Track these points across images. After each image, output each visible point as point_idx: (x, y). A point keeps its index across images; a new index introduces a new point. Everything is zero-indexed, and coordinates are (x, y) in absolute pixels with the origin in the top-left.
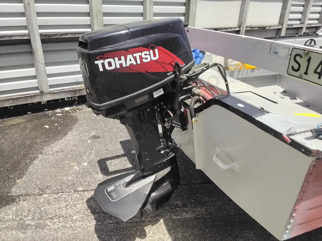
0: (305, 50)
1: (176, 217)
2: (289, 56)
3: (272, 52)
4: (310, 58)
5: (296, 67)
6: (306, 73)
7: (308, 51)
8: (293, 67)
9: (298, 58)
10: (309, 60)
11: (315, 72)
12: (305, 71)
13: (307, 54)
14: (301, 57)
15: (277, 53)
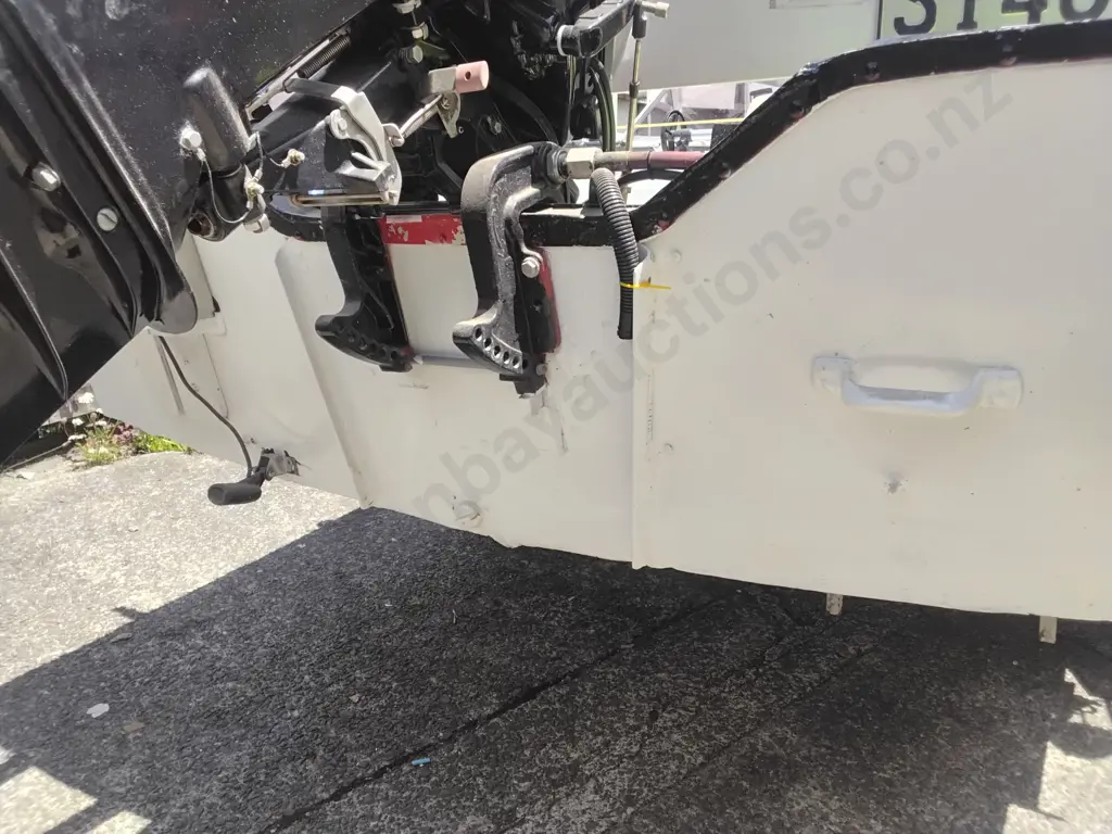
6: (967, 25)
8: (900, 23)
11: (1010, 6)
12: (960, 19)
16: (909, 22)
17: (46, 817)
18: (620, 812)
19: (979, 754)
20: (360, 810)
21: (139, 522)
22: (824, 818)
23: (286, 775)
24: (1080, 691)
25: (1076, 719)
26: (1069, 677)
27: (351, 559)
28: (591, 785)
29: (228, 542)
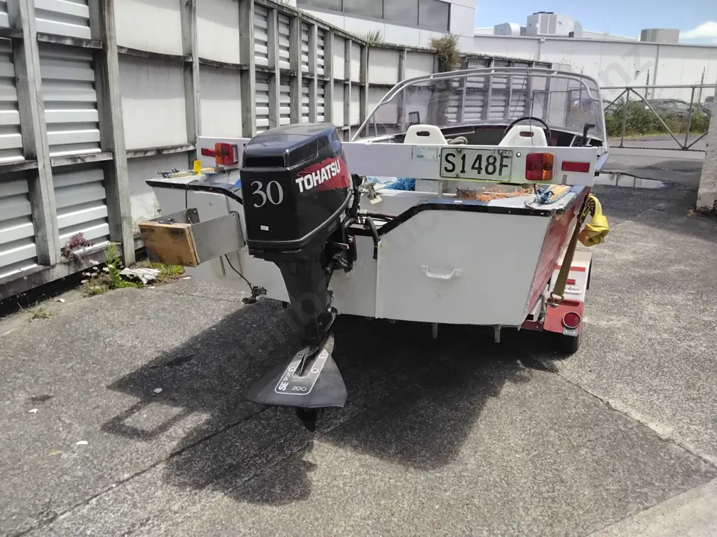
0: (457, 149)
1: (329, 430)
2: (439, 158)
3: (415, 156)
4: (464, 155)
5: (450, 167)
6: (463, 171)
7: (461, 149)
8: (446, 168)
9: (450, 158)
10: (463, 158)
11: (473, 168)
12: (461, 170)
13: (460, 152)
14: (454, 156)
15: (422, 156)
16: (448, 169)
17: (158, 422)
18: (362, 410)
19: (481, 389)
20: (272, 414)
21: (133, 320)
22: (428, 407)
23: (241, 406)
24: (521, 366)
25: (518, 373)
26: (519, 362)
27: (238, 334)
28: (351, 403)
29: (179, 328)
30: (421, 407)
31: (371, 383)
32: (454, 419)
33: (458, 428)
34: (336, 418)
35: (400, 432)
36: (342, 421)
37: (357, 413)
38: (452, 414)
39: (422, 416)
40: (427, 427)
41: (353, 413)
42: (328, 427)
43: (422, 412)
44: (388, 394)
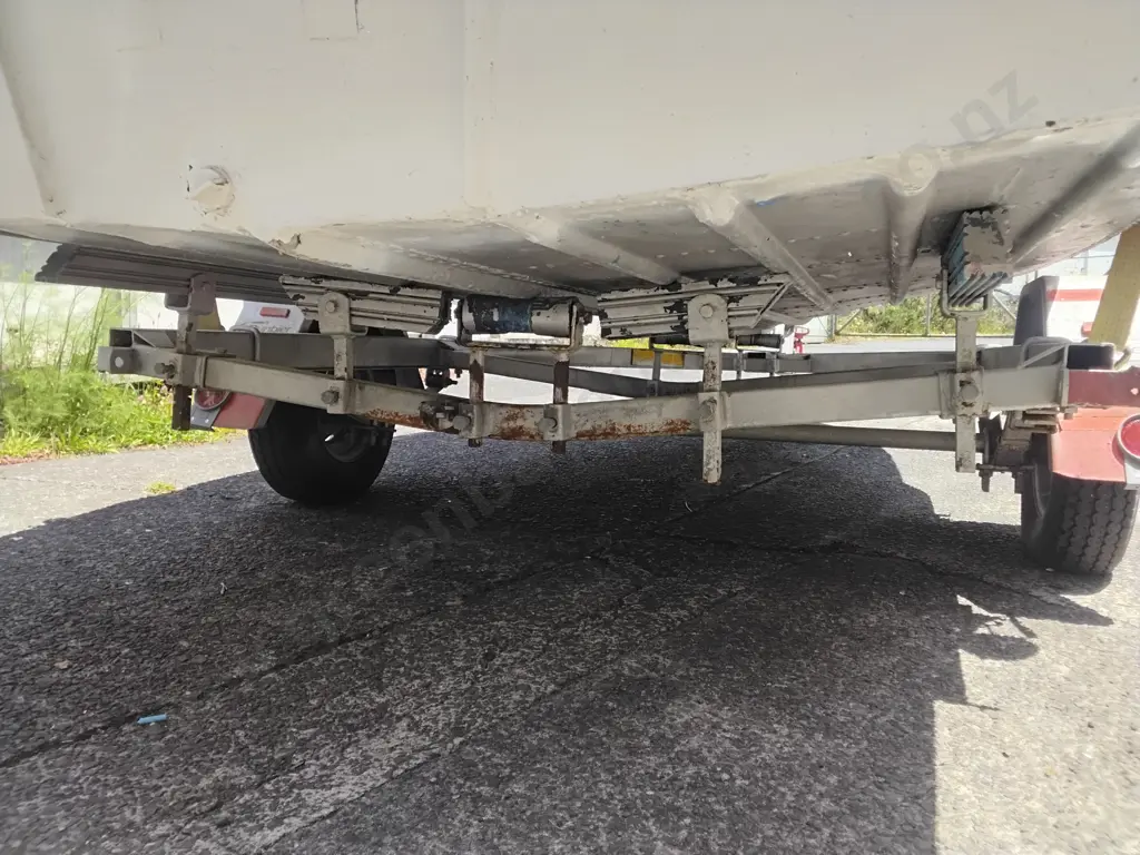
18: (444, 743)
19: (885, 662)
20: (47, 774)
22: (715, 726)
24: (978, 610)
25: (982, 631)
26: (962, 600)
30: (687, 725)
31: (489, 656)
32: (832, 769)
33: (866, 801)
34: (322, 782)
35: (612, 829)
36: (345, 793)
37: (421, 757)
38: (818, 746)
39: (695, 757)
40: (729, 802)
41: (402, 759)
42: (278, 821)
43: (695, 743)
44: (552, 687)
